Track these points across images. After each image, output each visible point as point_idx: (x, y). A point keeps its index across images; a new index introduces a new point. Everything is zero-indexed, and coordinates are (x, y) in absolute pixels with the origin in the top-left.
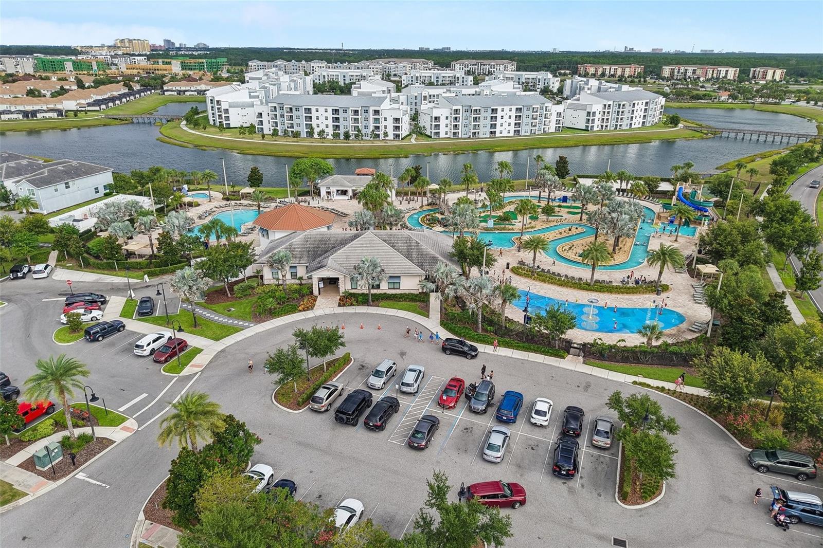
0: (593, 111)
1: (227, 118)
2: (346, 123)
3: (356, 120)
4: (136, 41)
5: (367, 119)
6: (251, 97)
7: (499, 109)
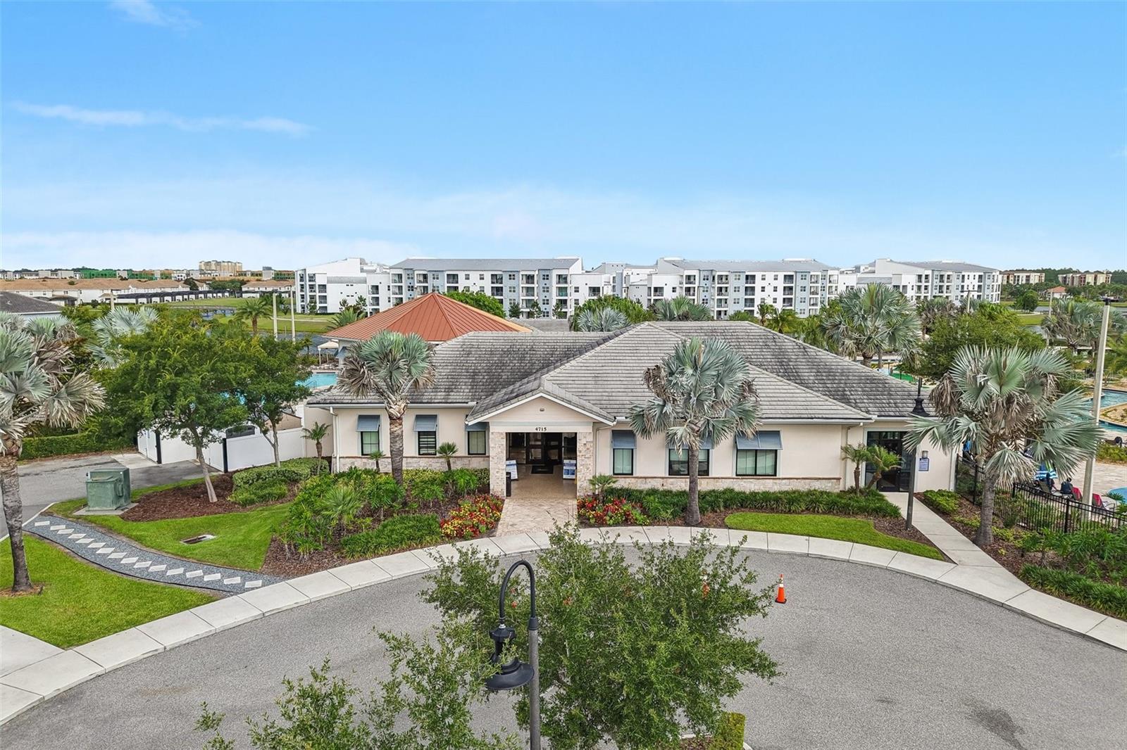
0: (903, 284)
1: (324, 298)
2: (513, 295)
3: (530, 291)
4: (226, 264)
5: (546, 290)
6: (362, 270)
7: (758, 276)
